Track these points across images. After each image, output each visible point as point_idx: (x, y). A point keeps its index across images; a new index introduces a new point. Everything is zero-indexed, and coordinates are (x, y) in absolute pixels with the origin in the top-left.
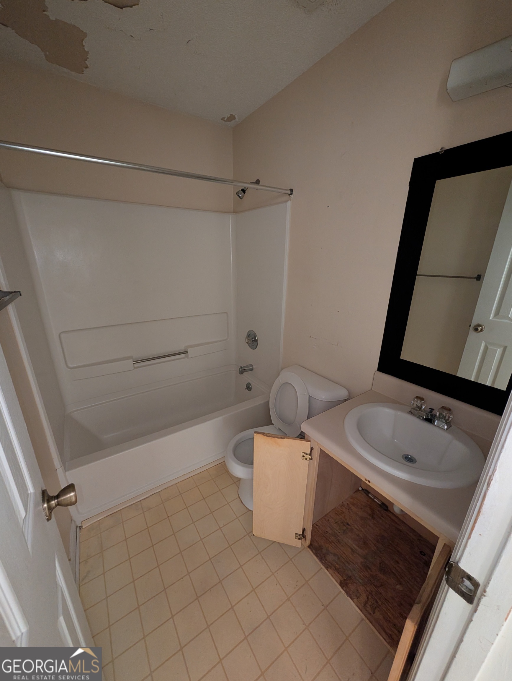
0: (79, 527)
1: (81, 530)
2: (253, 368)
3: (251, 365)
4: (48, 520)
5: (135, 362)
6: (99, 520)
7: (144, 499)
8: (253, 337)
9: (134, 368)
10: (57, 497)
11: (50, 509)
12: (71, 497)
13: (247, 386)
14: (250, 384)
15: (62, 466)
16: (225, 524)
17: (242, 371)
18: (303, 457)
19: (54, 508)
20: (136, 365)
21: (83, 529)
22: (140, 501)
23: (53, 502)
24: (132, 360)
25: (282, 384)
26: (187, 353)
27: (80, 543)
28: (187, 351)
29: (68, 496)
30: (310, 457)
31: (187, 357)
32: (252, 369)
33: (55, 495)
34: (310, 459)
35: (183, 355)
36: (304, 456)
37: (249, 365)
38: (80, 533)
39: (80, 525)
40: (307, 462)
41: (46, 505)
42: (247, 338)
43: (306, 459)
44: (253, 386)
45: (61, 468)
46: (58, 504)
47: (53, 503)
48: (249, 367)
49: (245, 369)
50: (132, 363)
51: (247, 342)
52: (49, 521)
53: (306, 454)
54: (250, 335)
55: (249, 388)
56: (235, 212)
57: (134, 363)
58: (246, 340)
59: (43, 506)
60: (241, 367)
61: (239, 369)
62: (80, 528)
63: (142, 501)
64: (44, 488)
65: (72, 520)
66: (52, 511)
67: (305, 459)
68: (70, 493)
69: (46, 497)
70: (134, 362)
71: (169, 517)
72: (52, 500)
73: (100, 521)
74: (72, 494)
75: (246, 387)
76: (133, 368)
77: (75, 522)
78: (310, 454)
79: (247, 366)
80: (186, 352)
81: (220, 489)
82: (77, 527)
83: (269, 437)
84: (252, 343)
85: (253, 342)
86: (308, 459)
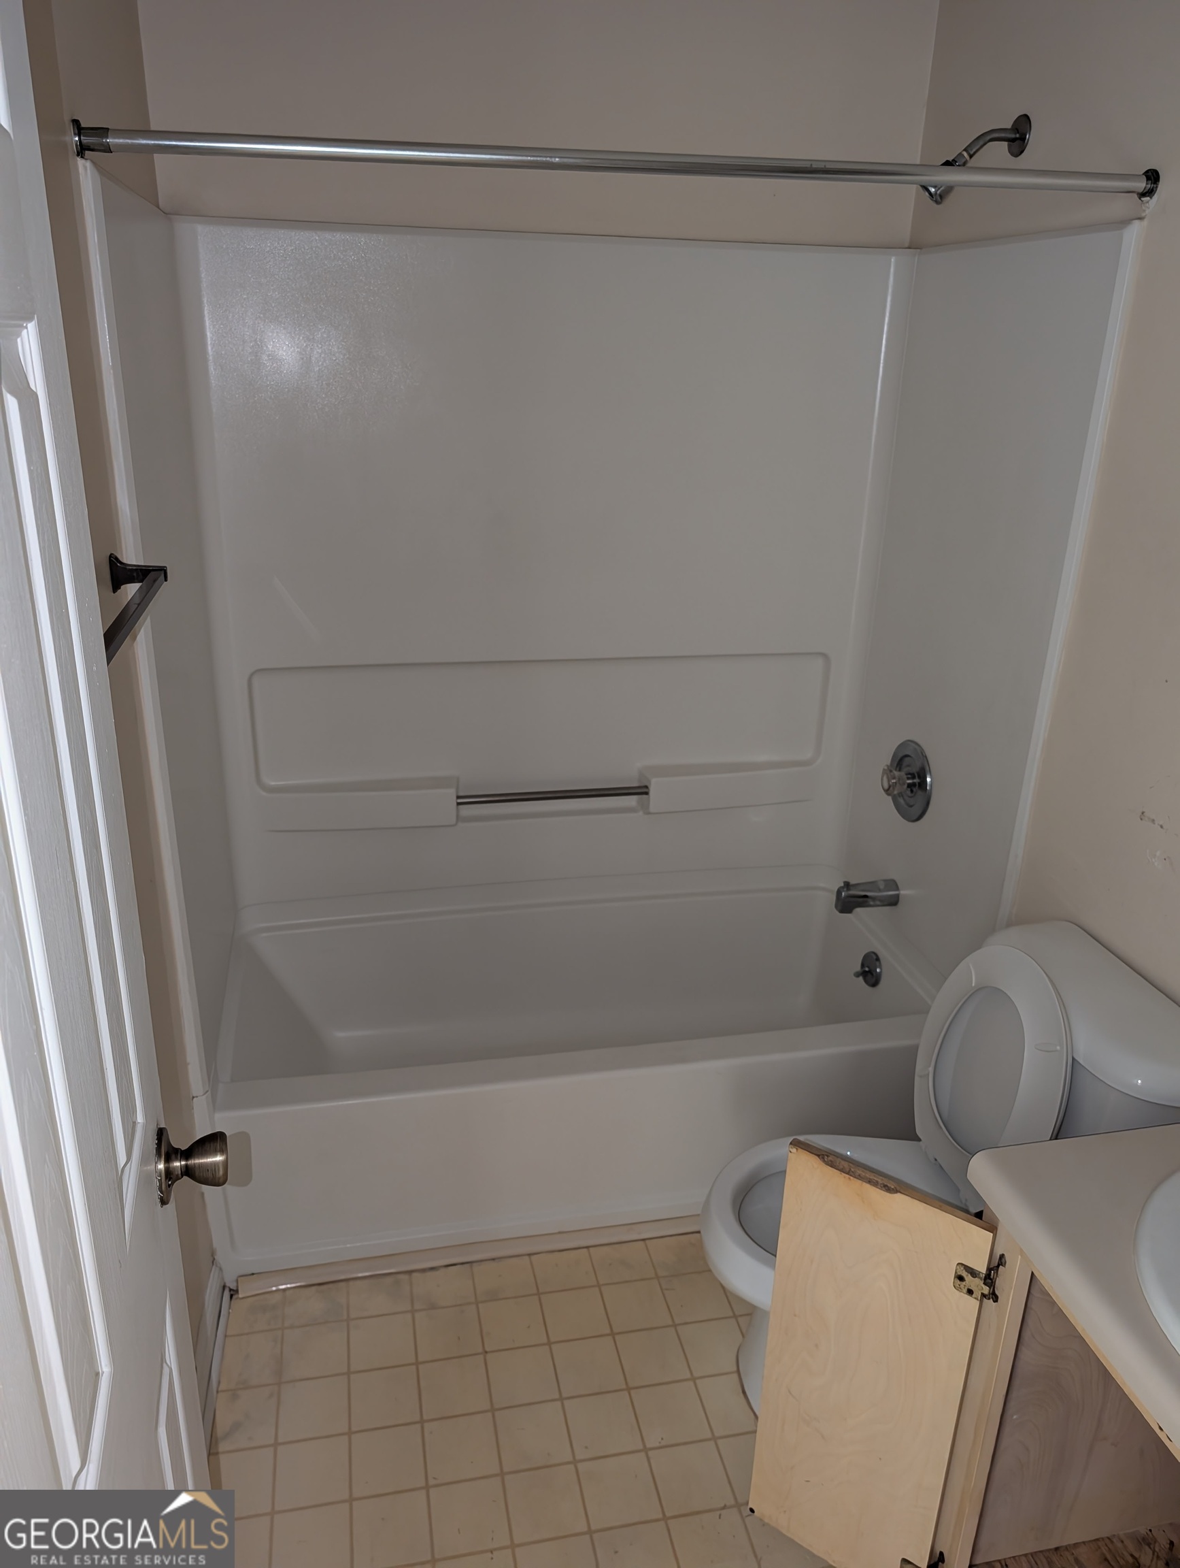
0: (230, 1290)
1: (232, 1301)
2: (897, 896)
3: (892, 885)
4: (164, 1202)
5: (463, 800)
6: (284, 1290)
7: (423, 1271)
8: (914, 770)
9: (458, 818)
10: (187, 1154)
11: (169, 1174)
12: (215, 1164)
13: (863, 965)
14: (878, 959)
15: (207, 1091)
16: (663, 1443)
17: (850, 900)
18: (958, 1282)
19: (178, 1178)
20: (466, 811)
21: (237, 1298)
22: (410, 1272)
23: (177, 1164)
24: (452, 793)
25: (978, 990)
26: (647, 793)
27: (226, 1336)
28: (646, 787)
29: (210, 1160)
30: (986, 1290)
31: (645, 809)
32: (894, 902)
33: (184, 1146)
34: (983, 1295)
35: (632, 801)
36: (961, 1278)
37: (885, 881)
38: (230, 1308)
39: (233, 1286)
40: (972, 1303)
41: (161, 1166)
42: (888, 772)
43: (970, 1292)
44: (889, 967)
45: (204, 1097)
46: (188, 1172)
47: (176, 1166)
48: (880, 890)
49: (866, 896)
50: (454, 801)
51: (886, 786)
52: (164, 1206)
53: (973, 1273)
54: (907, 759)
55: (870, 972)
56: (915, 245)
57: (459, 804)
58: (885, 778)
59: (156, 1163)
60: (847, 885)
61: (839, 892)
62: (233, 1293)
63: (414, 1275)
64: (163, 1126)
65: (213, 1262)
66: (173, 1184)
67: (965, 1290)
68: (215, 1153)
69: (164, 1146)
70: (458, 797)
71: (486, 1352)
72: (176, 1159)
73: (288, 1293)
74: (219, 1158)
75: (858, 968)
76: (453, 821)
77: (221, 1269)
78: (988, 1276)
79: (873, 885)
80: (642, 791)
81: (677, 1321)
82: (224, 1287)
83: (842, 1170)
84: (908, 792)
85: (912, 791)
86: (977, 1294)
